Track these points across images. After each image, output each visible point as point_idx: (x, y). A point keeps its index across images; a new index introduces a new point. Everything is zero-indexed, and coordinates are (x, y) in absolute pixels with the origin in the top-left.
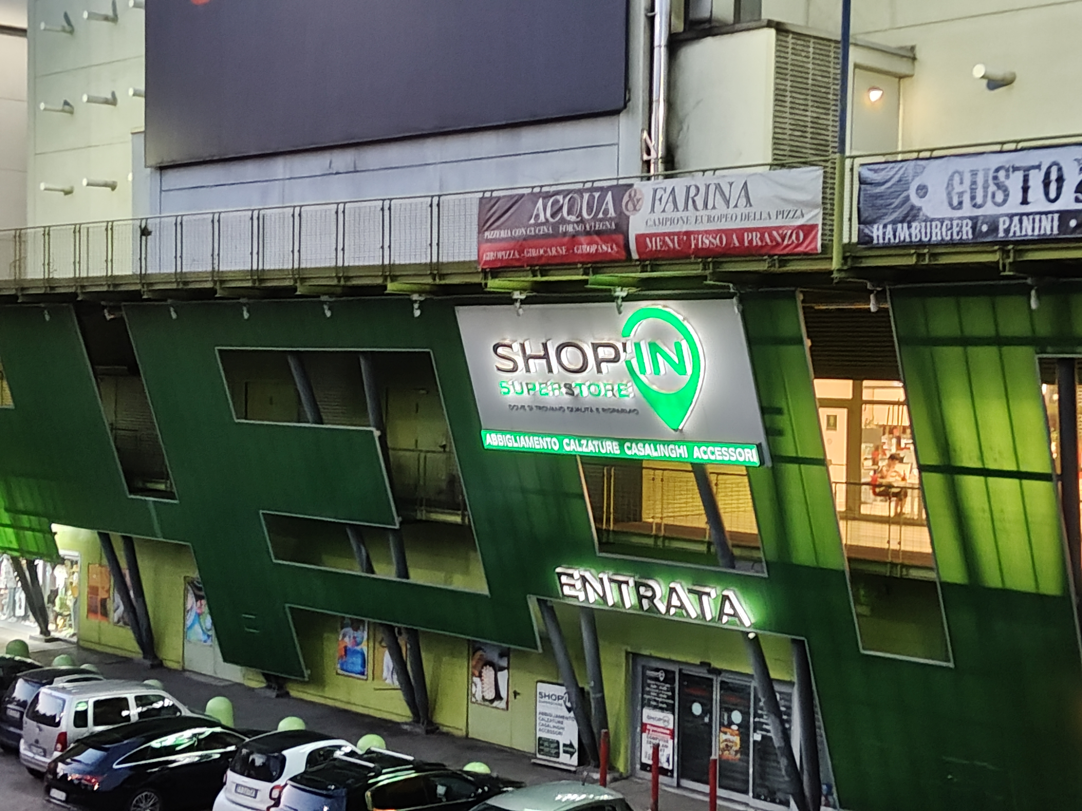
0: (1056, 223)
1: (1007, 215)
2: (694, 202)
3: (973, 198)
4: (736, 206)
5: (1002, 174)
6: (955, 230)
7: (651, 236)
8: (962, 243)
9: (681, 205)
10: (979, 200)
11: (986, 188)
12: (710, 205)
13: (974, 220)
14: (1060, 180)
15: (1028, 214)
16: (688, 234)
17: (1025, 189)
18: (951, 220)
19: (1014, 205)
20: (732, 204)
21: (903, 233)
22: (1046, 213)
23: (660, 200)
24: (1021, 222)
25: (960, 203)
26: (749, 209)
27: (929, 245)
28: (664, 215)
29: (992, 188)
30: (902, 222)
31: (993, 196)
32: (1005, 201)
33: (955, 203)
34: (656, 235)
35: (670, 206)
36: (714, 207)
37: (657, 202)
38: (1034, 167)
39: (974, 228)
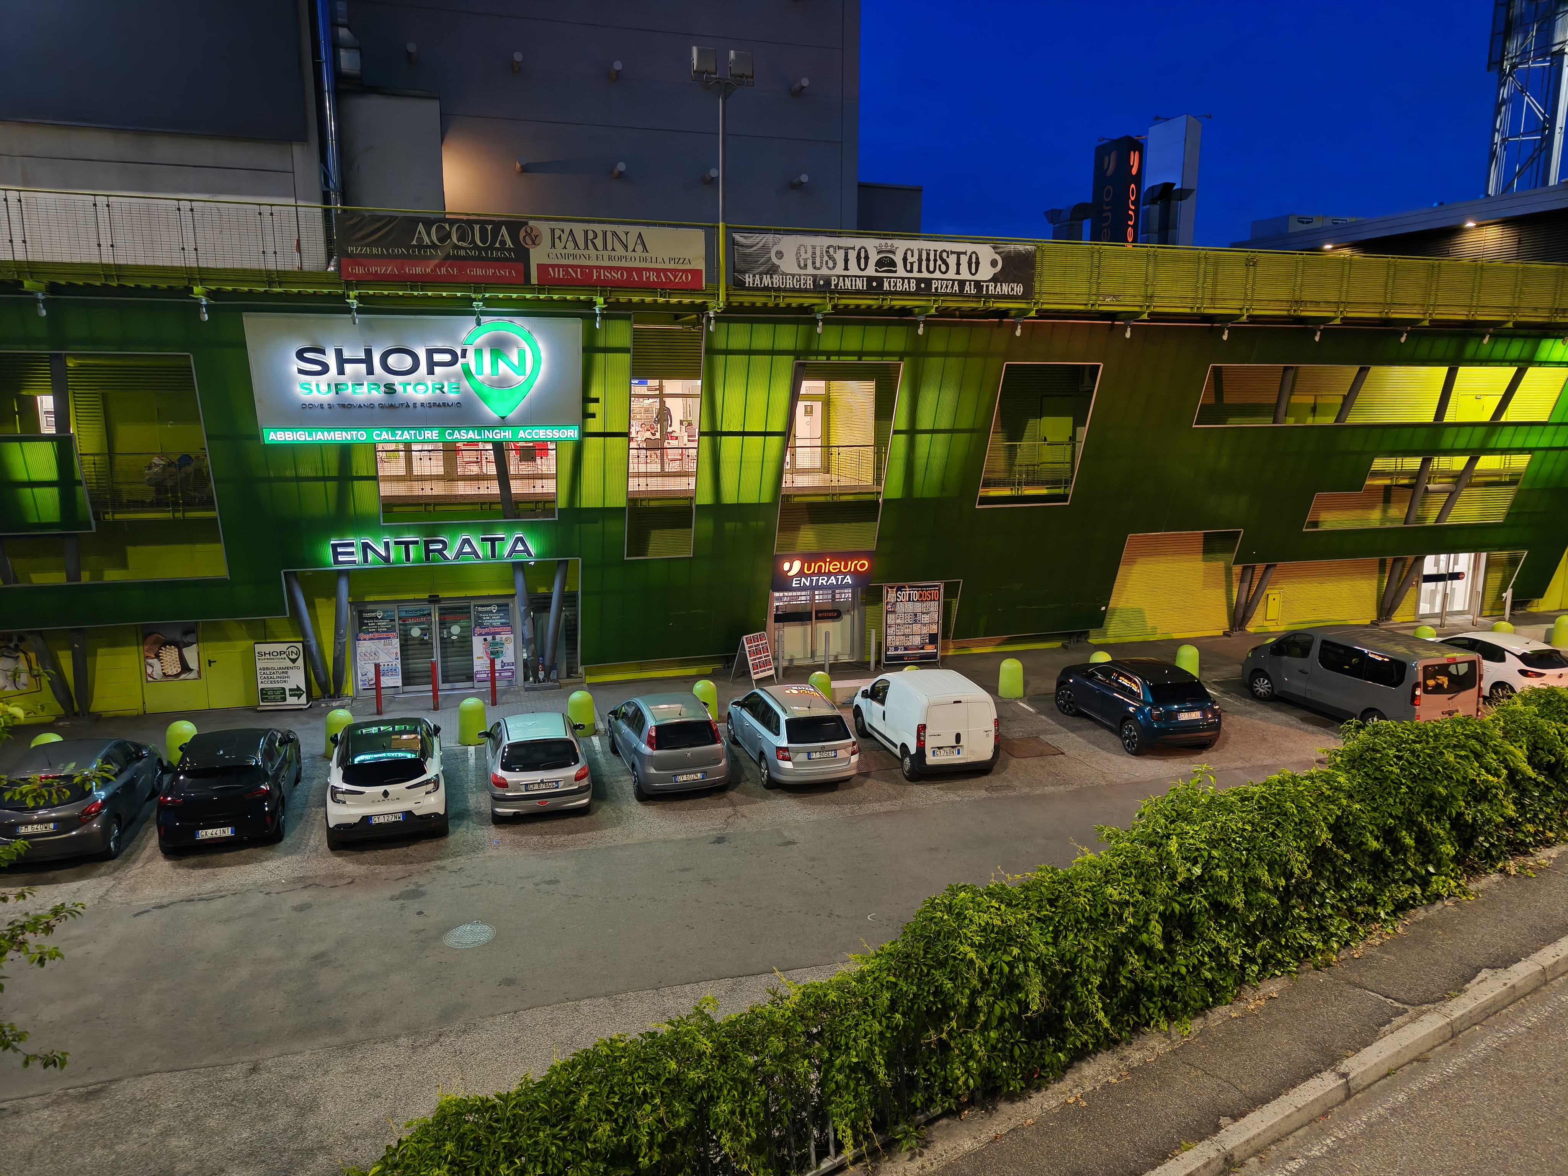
0: (865, 283)
1: (836, 276)
2: (593, 242)
3: (814, 263)
4: (634, 250)
5: (831, 250)
6: (802, 282)
7: (554, 266)
8: (806, 291)
9: (581, 244)
10: (818, 265)
11: (822, 257)
12: (609, 247)
13: (815, 277)
14: (867, 258)
15: (848, 276)
16: (591, 268)
17: (846, 261)
18: (800, 275)
19: (839, 270)
20: (630, 248)
21: (767, 281)
22: (859, 277)
23: (560, 238)
24: (844, 281)
25: (806, 265)
26: (645, 254)
27: (785, 290)
28: (565, 251)
29: (826, 258)
30: (766, 274)
31: (827, 262)
32: (834, 267)
33: (802, 265)
34: (559, 266)
35: (570, 245)
36: (613, 249)
37: (557, 241)
38: (851, 248)
39: (814, 282)
